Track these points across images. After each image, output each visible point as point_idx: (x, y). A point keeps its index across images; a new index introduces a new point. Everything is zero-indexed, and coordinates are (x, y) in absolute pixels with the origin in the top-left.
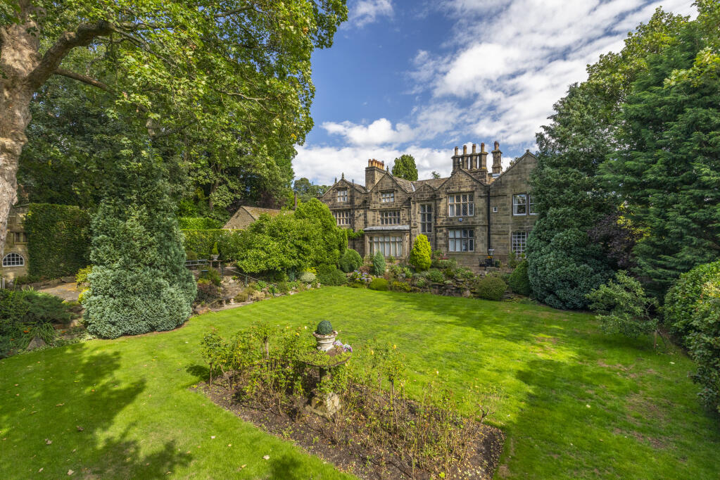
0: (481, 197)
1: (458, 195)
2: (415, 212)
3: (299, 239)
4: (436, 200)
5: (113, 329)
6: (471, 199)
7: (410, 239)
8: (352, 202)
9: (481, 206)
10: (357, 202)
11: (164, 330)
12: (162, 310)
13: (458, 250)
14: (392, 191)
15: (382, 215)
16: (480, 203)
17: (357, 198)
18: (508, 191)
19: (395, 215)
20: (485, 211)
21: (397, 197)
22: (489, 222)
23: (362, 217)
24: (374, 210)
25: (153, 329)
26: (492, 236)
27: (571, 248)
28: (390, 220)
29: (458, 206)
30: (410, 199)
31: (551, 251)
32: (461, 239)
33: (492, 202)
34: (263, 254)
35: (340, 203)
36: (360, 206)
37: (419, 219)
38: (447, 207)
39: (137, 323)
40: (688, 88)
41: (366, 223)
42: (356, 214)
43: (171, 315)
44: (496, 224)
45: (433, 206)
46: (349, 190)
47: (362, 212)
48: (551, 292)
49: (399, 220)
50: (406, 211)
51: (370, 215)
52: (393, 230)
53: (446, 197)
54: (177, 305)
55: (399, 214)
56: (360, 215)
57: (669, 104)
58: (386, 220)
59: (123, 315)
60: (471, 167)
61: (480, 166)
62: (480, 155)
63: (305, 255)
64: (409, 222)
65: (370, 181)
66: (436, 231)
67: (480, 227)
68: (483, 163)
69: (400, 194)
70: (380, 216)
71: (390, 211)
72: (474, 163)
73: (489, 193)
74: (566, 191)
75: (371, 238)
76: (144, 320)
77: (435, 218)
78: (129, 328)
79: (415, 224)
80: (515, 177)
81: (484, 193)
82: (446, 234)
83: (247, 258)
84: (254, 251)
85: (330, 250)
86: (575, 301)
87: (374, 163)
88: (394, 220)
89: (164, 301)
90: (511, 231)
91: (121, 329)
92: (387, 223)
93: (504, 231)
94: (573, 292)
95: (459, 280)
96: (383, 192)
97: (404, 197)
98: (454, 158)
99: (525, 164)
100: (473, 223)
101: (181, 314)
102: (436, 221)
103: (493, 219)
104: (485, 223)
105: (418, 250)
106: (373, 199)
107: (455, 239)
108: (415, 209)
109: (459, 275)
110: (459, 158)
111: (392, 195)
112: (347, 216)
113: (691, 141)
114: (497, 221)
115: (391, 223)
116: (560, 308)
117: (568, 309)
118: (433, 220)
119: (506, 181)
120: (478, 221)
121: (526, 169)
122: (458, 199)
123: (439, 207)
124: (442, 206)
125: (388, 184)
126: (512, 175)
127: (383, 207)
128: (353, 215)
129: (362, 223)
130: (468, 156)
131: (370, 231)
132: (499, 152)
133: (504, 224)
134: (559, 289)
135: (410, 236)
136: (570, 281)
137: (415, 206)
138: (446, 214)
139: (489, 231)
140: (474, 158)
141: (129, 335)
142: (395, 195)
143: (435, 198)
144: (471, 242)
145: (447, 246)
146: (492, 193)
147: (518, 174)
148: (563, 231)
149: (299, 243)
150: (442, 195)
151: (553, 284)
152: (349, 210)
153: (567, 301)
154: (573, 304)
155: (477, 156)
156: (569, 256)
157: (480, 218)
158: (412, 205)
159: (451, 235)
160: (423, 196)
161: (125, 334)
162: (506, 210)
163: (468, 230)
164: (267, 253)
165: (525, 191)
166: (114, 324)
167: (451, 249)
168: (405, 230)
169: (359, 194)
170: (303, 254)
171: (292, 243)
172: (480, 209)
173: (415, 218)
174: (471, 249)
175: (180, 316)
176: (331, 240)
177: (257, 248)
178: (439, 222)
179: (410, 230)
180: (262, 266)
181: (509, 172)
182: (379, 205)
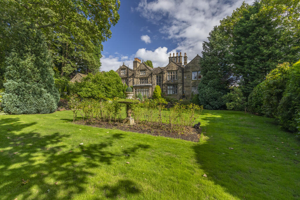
0: (180, 72)
1: (171, 71)
2: (154, 78)
3: (106, 84)
4: (162, 74)
5: (18, 110)
6: (176, 73)
7: (152, 90)
8: (127, 75)
9: (180, 76)
10: (130, 75)
11: (44, 113)
12: (43, 103)
13: (171, 93)
14: (145, 70)
15: (140, 80)
16: (180, 74)
17: (130, 73)
18: (190, 70)
19: (146, 80)
20: (182, 78)
21: (147, 72)
22: (183, 82)
23: (132, 81)
24: (137, 78)
25: (38, 112)
26: (184, 88)
27: (215, 86)
28: (144, 82)
29: (171, 76)
30: (152, 73)
31: (208, 88)
32: (172, 89)
33: (184, 74)
34: (90, 89)
35: (122, 75)
36: (131, 76)
37: (156, 82)
38: (167, 76)
39: (30, 108)
40: (257, 21)
41: (133, 83)
42: (129, 79)
43: (48, 106)
44: (186, 83)
45: (161, 76)
46: (126, 70)
47: (132, 79)
48: (207, 103)
49: (147, 82)
50: (150, 78)
51: (135, 80)
52: (145, 86)
53: (167, 72)
54: (51, 102)
55: (147, 80)
56: (131, 80)
57: (251, 27)
58: (142, 82)
59: (23, 103)
60: (176, 61)
61: (180, 61)
62: (180, 57)
63: (109, 91)
64: (152, 83)
65: (135, 67)
66: (162, 86)
67: (180, 84)
68: (181, 60)
69: (148, 71)
70: (139, 81)
71: (144, 78)
72: (177, 60)
73: (183, 70)
74: (213, 65)
75: (136, 89)
76: (34, 107)
77: (162, 81)
78: (26, 110)
79: (154, 84)
80: (193, 65)
81: (182, 71)
82: (167, 87)
83: (82, 91)
84: (85, 88)
85: (119, 91)
86: (217, 106)
87: (137, 59)
88: (146, 82)
89: (45, 99)
90: (191, 86)
91: (22, 110)
92: (142, 83)
93: (189, 86)
94: (216, 102)
95: (173, 102)
96: (141, 71)
97: (149, 72)
98: (169, 58)
99: (197, 60)
100: (177, 82)
101: (53, 106)
102: (162, 82)
103: (185, 81)
104: (182, 82)
105: (156, 91)
106: (137, 73)
107: (170, 89)
108: (154, 77)
109: (173, 101)
110: (171, 58)
111: (145, 72)
112: (125, 80)
113: (258, 40)
114: (186, 82)
115: (144, 83)
116: (211, 109)
117: (214, 109)
118: (161, 82)
119: (190, 66)
120: (179, 82)
121: (197, 62)
122: (171, 73)
123: (164, 76)
124: (165, 76)
125: (143, 67)
126: (192, 64)
127: (141, 77)
128: (128, 80)
129: (132, 83)
130: (175, 57)
131: (135, 86)
132: (186, 57)
133: (189, 83)
134: (211, 102)
135: (152, 88)
136: (215, 98)
137: (154, 76)
138: (167, 79)
139: (183, 86)
140: (177, 58)
141: (26, 114)
142: (146, 72)
143: (162, 73)
144: (176, 90)
145: (167, 92)
146: (184, 71)
147: (194, 63)
148: (212, 80)
149: (106, 86)
150: (165, 72)
151: (209, 100)
152: (127, 78)
153: (213, 106)
154: (216, 107)
155: (178, 57)
156: (214, 89)
157: (180, 81)
158: (153, 76)
159: (168, 88)
160: (157, 72)
161: (24, 113)
162: (189, 77)
163: (175, 85)
164: (92, 89)
165: (196, 70)
166: (18, 107)
167: (168, 93)
168: (150, 86)
169: (131, 71)
170: (108, 91)
171: (103, 85)
172: (180, 77)
173: (154, 81)
174: (176, 93)
175: (52, 107)
176: (120, 87)
177: (87, 87)
178: (164, 82)
179: (152, 86)
180: (89, 94)
181: (191, 63)
182: (139, 76)
